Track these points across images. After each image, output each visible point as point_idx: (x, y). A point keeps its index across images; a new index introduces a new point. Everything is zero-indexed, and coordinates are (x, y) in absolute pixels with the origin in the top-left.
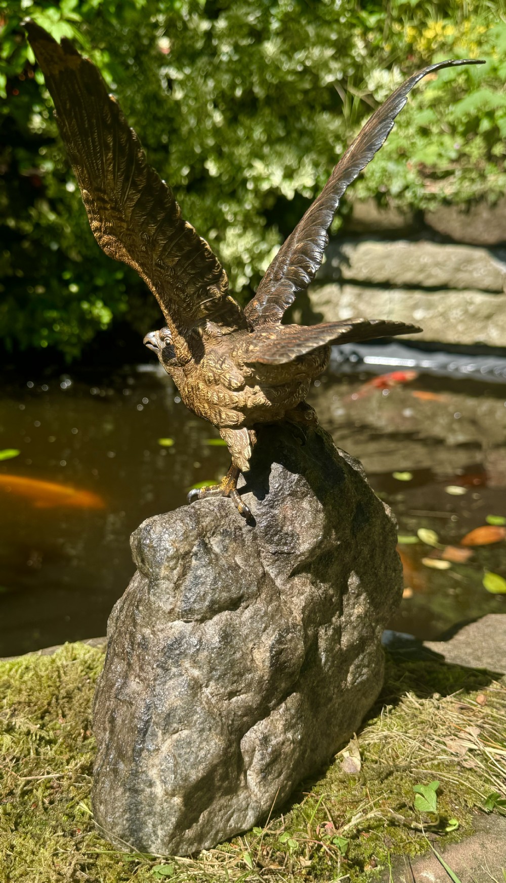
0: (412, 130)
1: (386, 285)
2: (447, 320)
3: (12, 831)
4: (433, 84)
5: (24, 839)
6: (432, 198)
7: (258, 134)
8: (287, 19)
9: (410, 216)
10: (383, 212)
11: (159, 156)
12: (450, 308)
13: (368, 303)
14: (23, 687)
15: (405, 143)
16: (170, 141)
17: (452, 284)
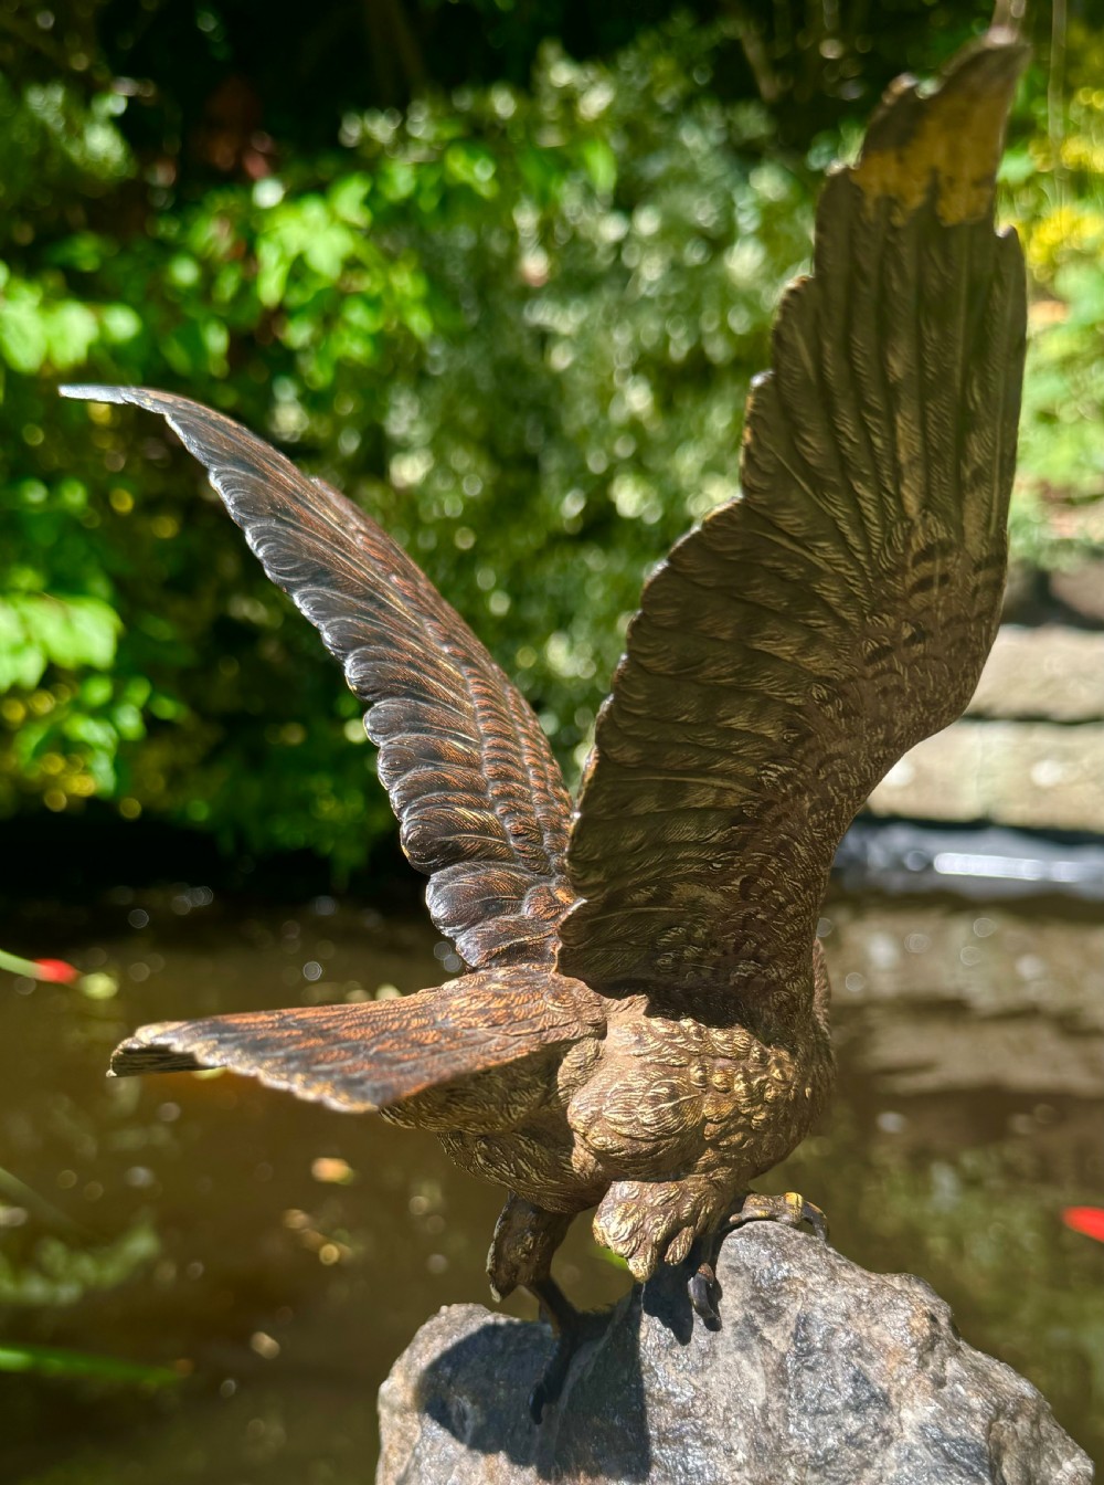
1: (975, 716)
6: (1067, 545)
8: (772, 214)
16: (543, 448)
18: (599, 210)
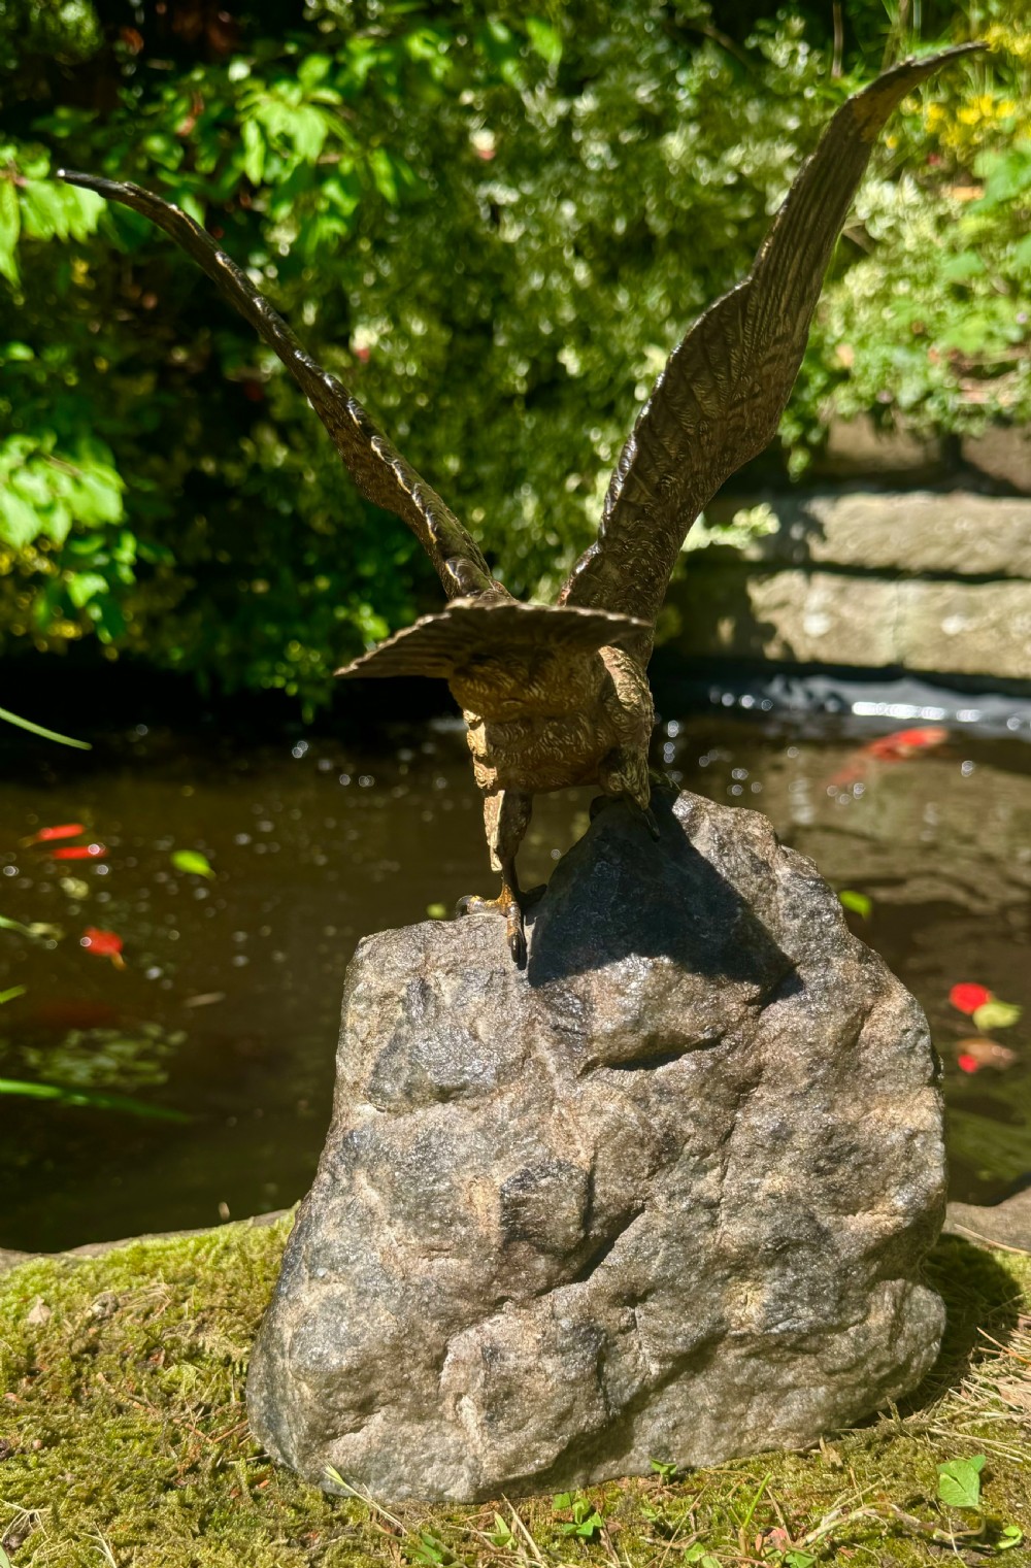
0: (937, 290)
1: (891, 573)
2: (1005, 634)
3: (195, 1535)
4: (977, 207)
5: (216, 1551)
6: (977, 412)
7: (655, 299)
8: (708, 94)
9: (934, 446)
10: (885, 439)
11: (475, 343)
12: (1011, 612)
13: (859, 605)
14: (219, 1281)
15: (925, 314)
16: (494, 314)
17: (1013, 570)
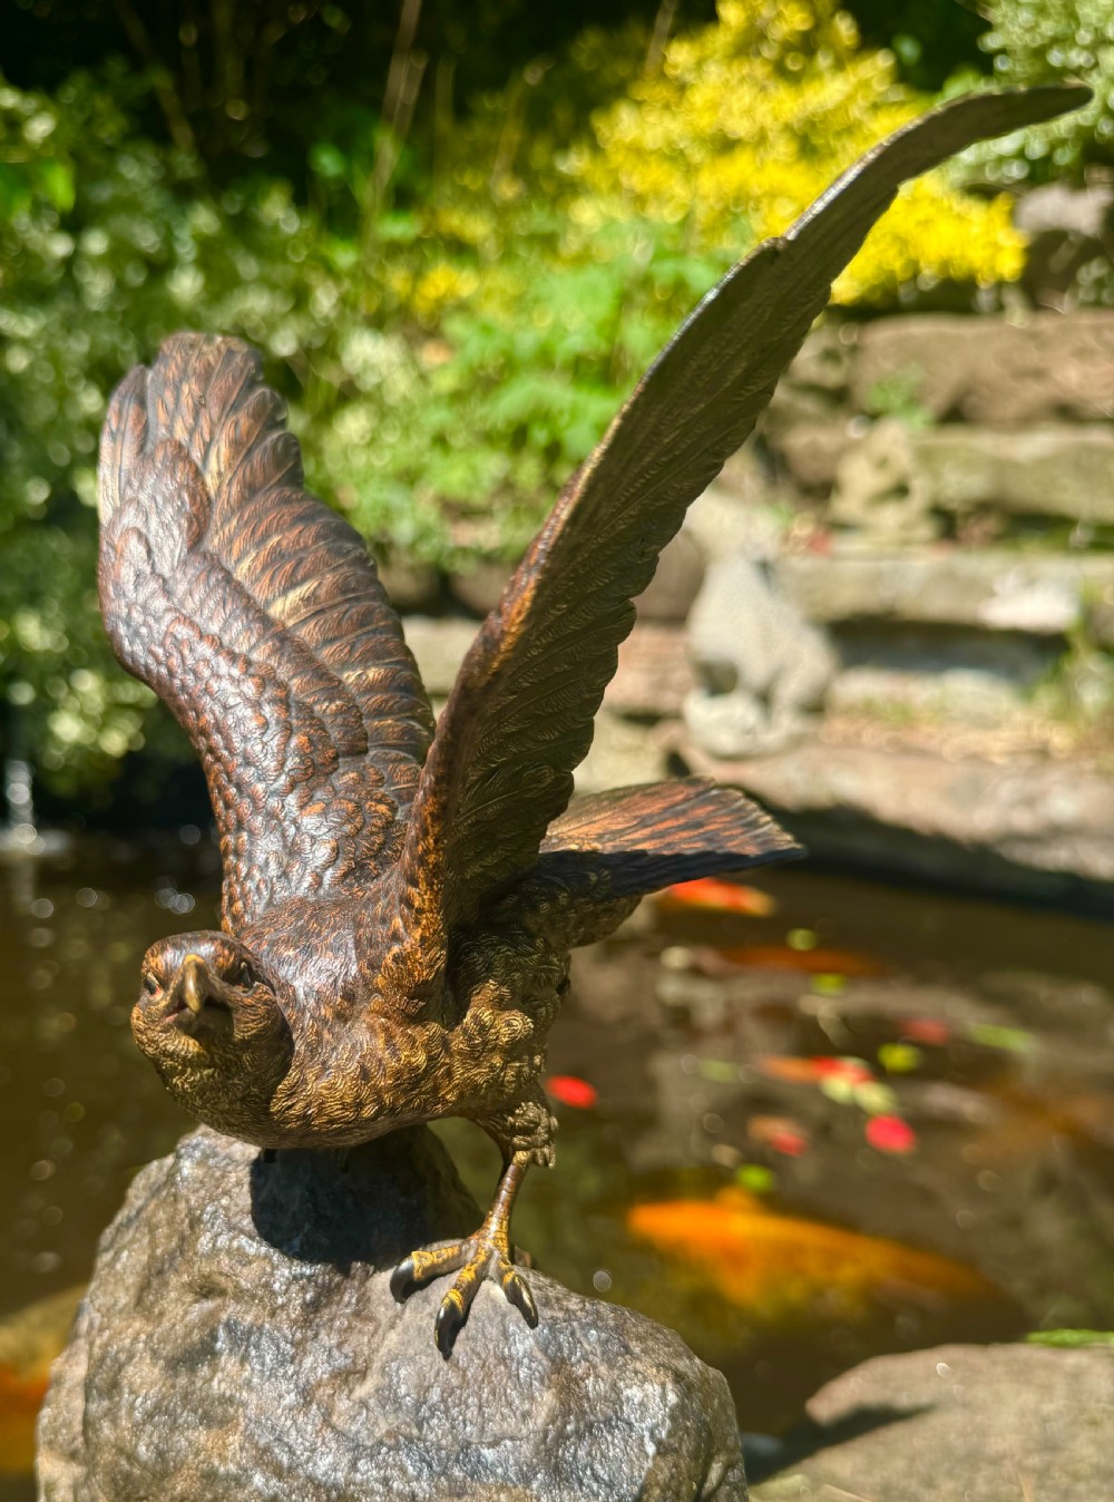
0: (420, 441)
6: (464, 551)
15: (410, 463)
18: (47, 227)
